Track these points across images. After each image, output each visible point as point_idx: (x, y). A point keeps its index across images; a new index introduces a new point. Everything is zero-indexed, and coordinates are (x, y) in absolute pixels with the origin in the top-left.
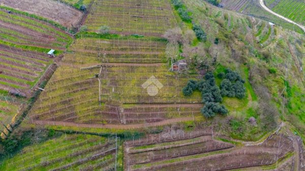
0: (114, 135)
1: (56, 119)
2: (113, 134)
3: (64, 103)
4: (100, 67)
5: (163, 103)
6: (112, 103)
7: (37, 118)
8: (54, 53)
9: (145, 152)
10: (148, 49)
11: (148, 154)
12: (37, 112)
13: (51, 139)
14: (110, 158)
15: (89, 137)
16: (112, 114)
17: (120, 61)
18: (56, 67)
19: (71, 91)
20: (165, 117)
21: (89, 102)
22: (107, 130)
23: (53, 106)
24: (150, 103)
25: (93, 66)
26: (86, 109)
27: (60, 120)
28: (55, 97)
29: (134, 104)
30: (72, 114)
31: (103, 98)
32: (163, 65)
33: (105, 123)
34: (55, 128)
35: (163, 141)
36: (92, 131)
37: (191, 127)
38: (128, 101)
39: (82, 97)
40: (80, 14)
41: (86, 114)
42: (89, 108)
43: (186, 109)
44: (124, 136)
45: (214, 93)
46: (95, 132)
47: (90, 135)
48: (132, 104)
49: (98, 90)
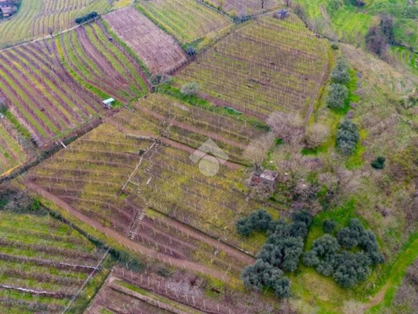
0: (106, 249)
1: (52, 190)
2: (106, 245)
3: (76, 173)
4: (153, 142)
5: (201, 232)
6: (136, 200)
7: (34, 180)
8: (113, 103)
9: (130, 295)
10: (235, 136)
11: (132, 302)
12: (39, 172)
13: (30, 213)
14: (79, 277)
15: (75, 233)
16: (124, 216)
17: (184, 141)
18: (101, 123)
19: (96, 160)
20: (189, 255)
21: (106, 185)
22: (103, 236)
23: (60, 172)
24: (183, 224)
25: (143, 137)
26: (95, 193)
27: (55, 194)
28: (70, 162)
29: (162, 213)
30: (75, 193)
31: (128, 187)
32: (240, 170)
33: (107, 224)
34: (43, 201)
35: (162, 293)
36: (82, 227)
37: (218, 292)
38: (157, 205)
39: (103, 175)
40: (184, 59)
41: (91, 201)
42: (101, 194)
43: (228, 257)
44: (118, 255)
45: (287, 251)
46: (85, 230)
47: (77, 232)
48: (159, 212)
49: (130, 173)
